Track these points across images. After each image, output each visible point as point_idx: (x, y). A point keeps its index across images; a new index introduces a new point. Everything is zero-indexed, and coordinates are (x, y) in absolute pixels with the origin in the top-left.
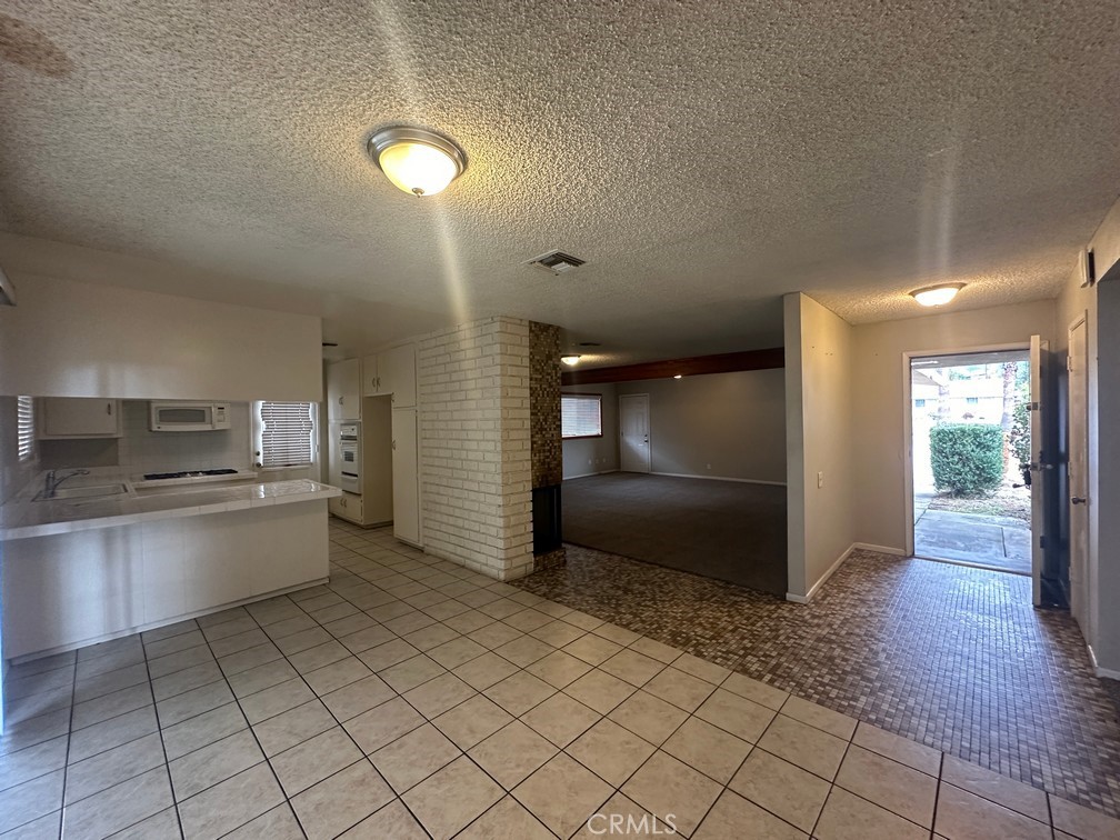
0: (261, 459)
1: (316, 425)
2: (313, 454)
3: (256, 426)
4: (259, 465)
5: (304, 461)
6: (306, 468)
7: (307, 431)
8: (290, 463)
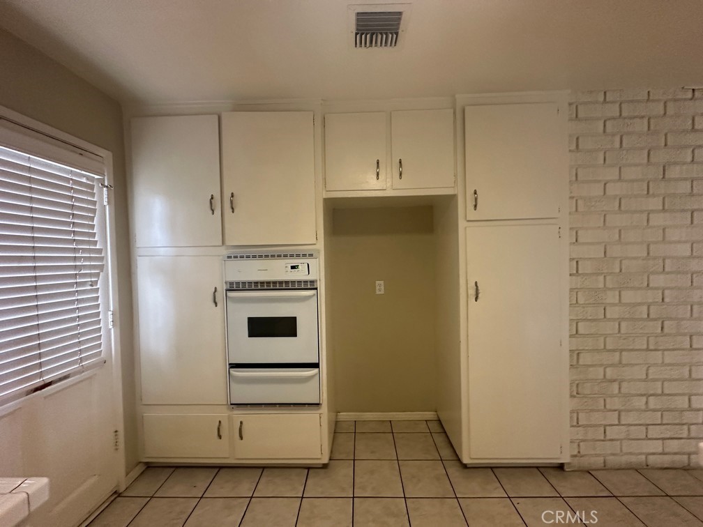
1: (108, 261)
5: (87, 360)
6: (90, 378)
7: (91, 275)
8: (47, 378)
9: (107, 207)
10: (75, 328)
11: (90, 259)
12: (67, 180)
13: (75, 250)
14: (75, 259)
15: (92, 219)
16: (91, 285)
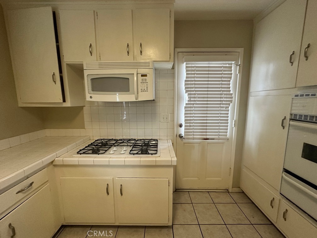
0: (182, 131)
1: (236, 99)
2: (231, 130)
3: (180, 98)
4: (181, 137)
5: (221, 136)
6: (223, 143)
7: (226, 104)
8: (208, 137)
9: (238, 74)
10: (218, 123)
11: (226, 98)
12: (221, 67)
13: (221, 94)
14: (221, 98)
15: (230, 81)
16: (226, 108)
